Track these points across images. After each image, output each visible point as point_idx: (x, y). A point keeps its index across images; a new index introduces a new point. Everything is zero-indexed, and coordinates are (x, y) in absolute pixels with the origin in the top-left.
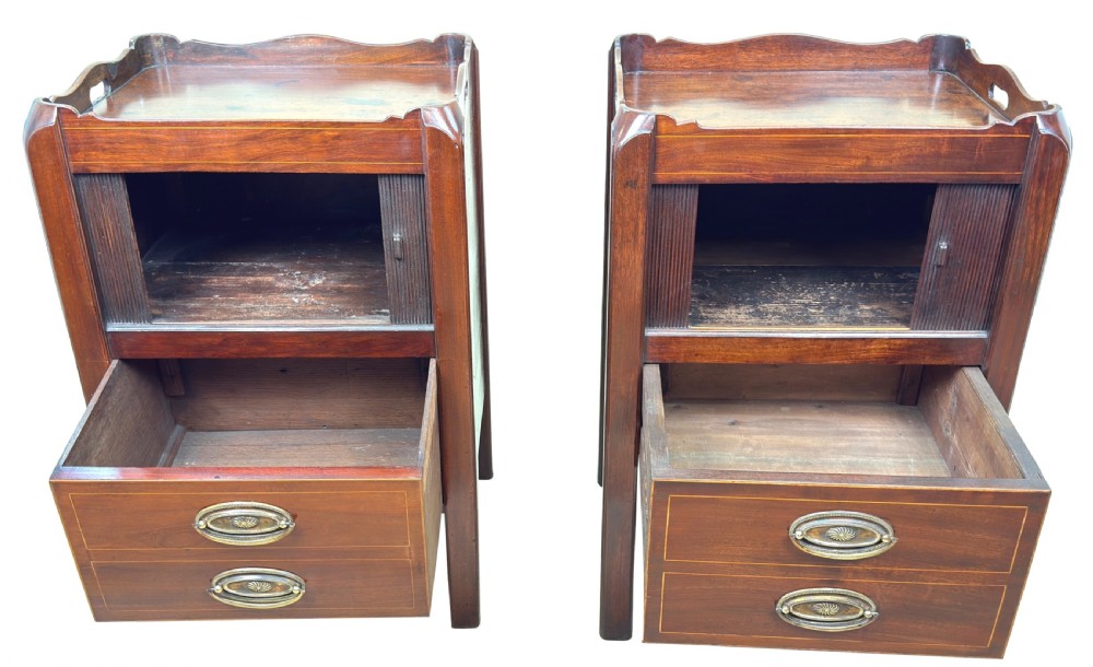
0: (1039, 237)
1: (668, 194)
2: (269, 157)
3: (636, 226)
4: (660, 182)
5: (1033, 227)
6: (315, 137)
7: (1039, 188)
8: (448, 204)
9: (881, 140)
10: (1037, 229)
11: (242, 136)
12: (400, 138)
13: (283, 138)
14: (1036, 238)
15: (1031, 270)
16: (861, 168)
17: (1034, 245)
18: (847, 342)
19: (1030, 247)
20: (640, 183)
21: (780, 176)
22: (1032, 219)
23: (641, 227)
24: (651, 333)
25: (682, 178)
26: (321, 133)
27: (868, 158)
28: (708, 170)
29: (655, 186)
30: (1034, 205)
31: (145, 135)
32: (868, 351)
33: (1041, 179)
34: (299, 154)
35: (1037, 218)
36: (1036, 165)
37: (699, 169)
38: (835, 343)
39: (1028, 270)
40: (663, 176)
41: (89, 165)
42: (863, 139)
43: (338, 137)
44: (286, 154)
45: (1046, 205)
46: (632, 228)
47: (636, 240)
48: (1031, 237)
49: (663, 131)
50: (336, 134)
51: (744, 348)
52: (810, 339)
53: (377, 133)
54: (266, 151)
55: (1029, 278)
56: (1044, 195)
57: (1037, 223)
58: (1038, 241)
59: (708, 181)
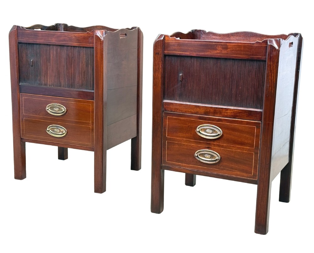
0: (272, 77)
1: (167, 58)
3: (159, 66)
4: (166, 54)
5: (270, 74)
7: (270, 61)
9: (224, 45)
10: (271, 75)
14: (271, 78)
15: (272, 87)
16: (219, 53)
17: (271, 80)
19: (270, 81)
20: (160, 54)
21: (198, 54)
22: (270, 71)
23: (160, 66)
24: (165, 101)
25: (172, 53)
27: (221, 50)
28: (178, 51)
29: (165, 56)
30: (269, 67)
32: (227, 113)
33: (270, 58)
35: (271, 71)
36: (269, 54)
37: (176, 51)
38: (217, 109)
39: (270, 88)
40: (166, 52)
42: (219, 45)
46: (158, 67)
47: (159, 71)
48: (270, 77)
49: (166, 39)
51: (191, 108)
52: (210, 107)
55: (271, 91)
56: (272, 63)
57: (271, 72)
58: (272, 79)
59: (178, 55)
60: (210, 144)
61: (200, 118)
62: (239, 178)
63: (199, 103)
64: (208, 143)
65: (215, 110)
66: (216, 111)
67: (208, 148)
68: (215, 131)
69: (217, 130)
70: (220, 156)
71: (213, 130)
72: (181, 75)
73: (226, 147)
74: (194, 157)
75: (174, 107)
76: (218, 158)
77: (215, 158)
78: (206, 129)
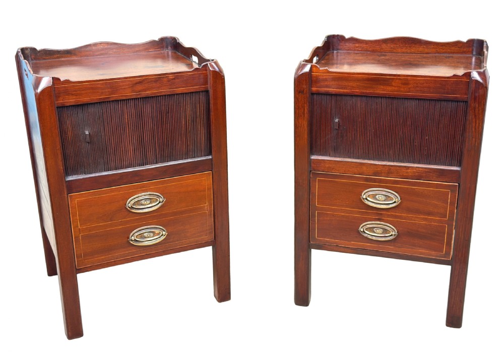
0: (477, 125)
1: (319, 98)
2: (145, 90)
3: (304, 110)
4: (314, 92)
5: (474, 120)
6: (165, 80)
7: (475, 103)
9: (404, 79)
10: (476, 121)
11: (135, 82)
12: (199, 76)
13: (152, 81)
14: (476, 125)
15: (476, 139)
16: (397, 91)
17: (475, 129)
18: (398, 168)
19: (473, 129)
20: (305, 91)
21: (363, 92)
22: (473, 117)
23: (306, 110)
24: (313, 157)
25: (323, 91)
26: (167, 78)
27: (400, 87)
28: (334, 88)
29: (313, 94)
30: (473, 110)
31: (91, 86)
32: (407, 172)
33: (475, 98)
34: (158, 88)
35: (475, 116)
36: (472, 93)
37: (329, 87)
38: (392, 168)
39: (474, 139)
40: (314, 89)
41: (64, 102)
42: (397, 79)
43: (174, 79)
44: (152, 88)
45: (479, 110)
46: (302, 111)
47: (304, 116)
48: (474, 125)
49: (314, 71)
51: (353, 167)
52: (382, 165)
53: (190, 75)
54: (144, 88)
55: (475, 144)
56: (477, 106)
57: (475, 118)
58: (477, 127)
59: (333, 93)
60: (381, 214)
61: (367, 180)
62: (424, 258)
63: (364, 159)
64: (378, 214)
65: (390, 169)
66: (389, 171)
67: (379, 220)
68: (389, 197)
69: (392, 196)
70: (396, 231)
71: (386, 196)
72: (337, 120)
73: (406, 219)
74: (358, 232)
75: (327, 166)
76: (394, 233)
77: (389, 233)
78: (376, 195)
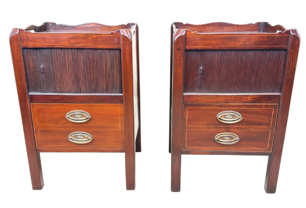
1: (190, 53)
2: (77, 43)
3: (181, 61)
5: (291, 61)
6: (90, 38)
7: (292, 50)
8: (127, 57)
10: (293, 62)
11: (70, 37)
12: (114, 38)
13: (82, 38)
14: (292, 65)
15: (292, 73)
16: (242, 45)
17: (292, 67)
18: (241, 96)
20: (181, 49)
21: (220, 47)
22: (291, 59)
23: (182, 62)
24: (185, 94)
25: (193, 48)
26: (92, 37)
27: (245, 42)
28: (200, 46)
29: (186, 50)
30: (291, 55)
31: (43, 37)
32: (247, 99)
33: (293, 47)
34: (86, 43)
35: (292, 58)
36: (291, 44)
37: (198, 45)
38: (237, 97)
39: (291, 74)
40: (188, 47)
41: (26, 45)
42: (243, 37)
43: (97, 38)
44: (82, 42)
45: (295, 55)
46: (179, 62)
47: (181, 66)
48: (291, 64)
49: (188, 35)
50: (96, 37)
51: (212, 98)
52: (231, 96)
53: (108, 37)
54: (76, 42)
55: (292, 76)
56: (294, 52)
57: (292, 60)
58: (293, 66)
59: (200, 49)
60: (229, 128)
61: (220, 106)
62: (255, 153)
63: (219, 92)
64: (227, 127)
65: (236, 98)
67: (228, 131)
68: (235, 116)
69: (236, 115)
70: (238, 137)
71: (233, 115)
72: (201, 68)
73: (245, 129)
74: (214, 140)
75: (195, 99)
76: (237, 139)
77: (234, 139)
78: (226, 115)
